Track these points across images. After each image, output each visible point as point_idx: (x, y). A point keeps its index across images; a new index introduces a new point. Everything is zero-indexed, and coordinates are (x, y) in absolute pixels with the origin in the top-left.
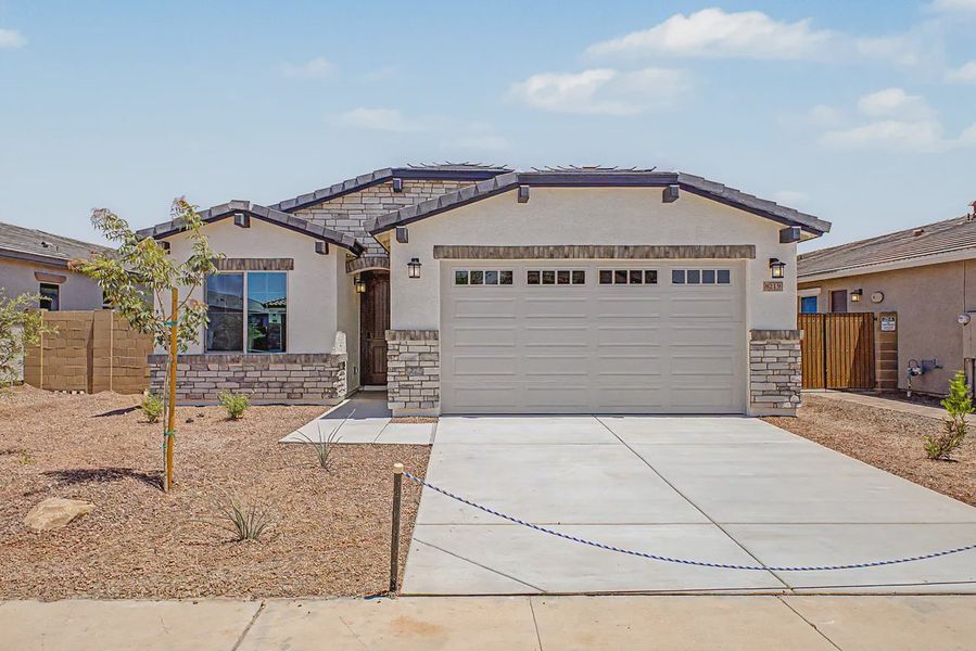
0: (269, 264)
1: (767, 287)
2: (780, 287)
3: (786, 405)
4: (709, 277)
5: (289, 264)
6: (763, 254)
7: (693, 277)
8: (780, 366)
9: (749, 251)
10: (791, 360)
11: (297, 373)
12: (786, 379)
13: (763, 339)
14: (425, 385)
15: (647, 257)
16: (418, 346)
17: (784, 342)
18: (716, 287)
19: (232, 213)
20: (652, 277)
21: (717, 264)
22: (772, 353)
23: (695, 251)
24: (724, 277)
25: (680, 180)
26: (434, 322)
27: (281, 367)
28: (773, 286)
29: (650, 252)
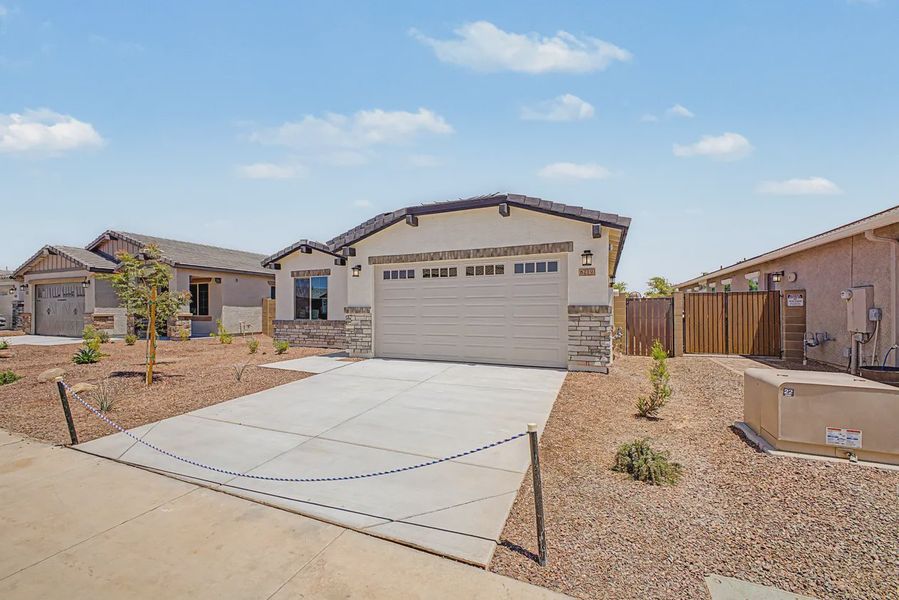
0: (319, 272)
1: (582, 273)
2: (592, 272)
3: (596, 364)
4: (541, 267)
5: (328, 272)
6: (579, 247)
7: (530, 268)
8: (591, 333)
9: (568, 246)
10: (600, 329)
11: (331, 331)
12: (597, 343)
13: (577, 312)
14: (364, 339)
15: (492, 256)
16: (361, 316)
17: (595, 314)
18: (547, 274)
19: (299, 248)
20: (500, 269)
21: (546, 258)
22: (585, 324)
23: (527, 250)
24: (553, 267)
25: (508, 199)
26: (369, 301)
27: (324, 327)
28: (587, 271)
29: (494, 252)
